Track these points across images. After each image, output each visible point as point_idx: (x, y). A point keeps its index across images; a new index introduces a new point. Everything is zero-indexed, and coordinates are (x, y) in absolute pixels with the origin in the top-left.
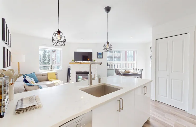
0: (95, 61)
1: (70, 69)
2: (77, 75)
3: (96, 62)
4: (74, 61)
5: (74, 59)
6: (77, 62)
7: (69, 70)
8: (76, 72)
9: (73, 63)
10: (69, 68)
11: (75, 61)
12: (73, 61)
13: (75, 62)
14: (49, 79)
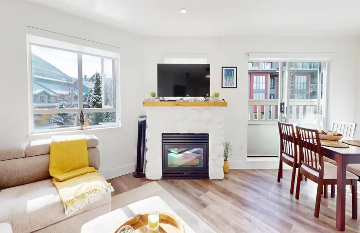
0: (217, 96)
1: (144, 122)
2: (166, 146)
3: (220, 98)
4: (156, 96)
5: (155, 90)
6: (166, 98)
7: (142, 127)
8: (163, 134)
9: (153, 104)
10: (143, 119)
11: (159, 96)
12: (154, 95)
13: (161, 98)
14: (52, 174)
